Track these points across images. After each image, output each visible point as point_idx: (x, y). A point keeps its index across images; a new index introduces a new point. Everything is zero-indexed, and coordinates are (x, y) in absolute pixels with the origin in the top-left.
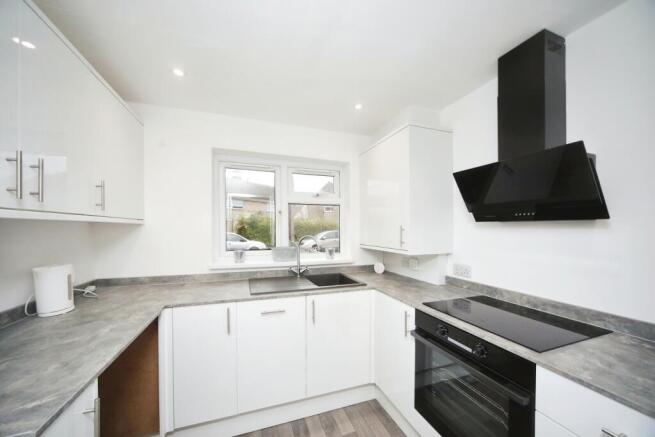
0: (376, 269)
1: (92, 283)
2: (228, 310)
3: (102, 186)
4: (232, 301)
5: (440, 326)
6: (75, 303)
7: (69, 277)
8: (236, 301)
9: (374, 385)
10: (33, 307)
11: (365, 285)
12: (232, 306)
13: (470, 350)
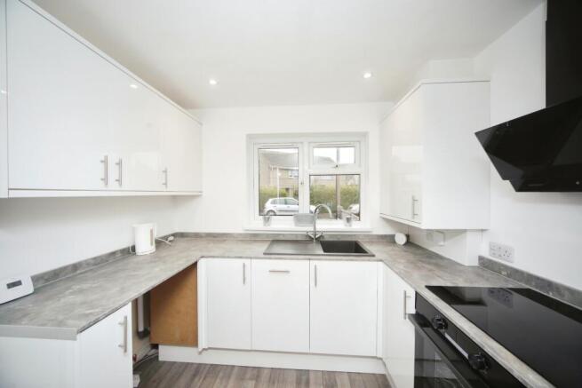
0: (397, 239)
1: (174, 235)
2: (244, 266)
3: (165, 172)
4: (247, 258)
5: (438, 317)
6: (157, 247)
7: (152, 231)
8: (251, 258)
9: (381, 359)
10: (133, 248)
11: (373, 256)
12: (247, 262)
13: (466, 355)
